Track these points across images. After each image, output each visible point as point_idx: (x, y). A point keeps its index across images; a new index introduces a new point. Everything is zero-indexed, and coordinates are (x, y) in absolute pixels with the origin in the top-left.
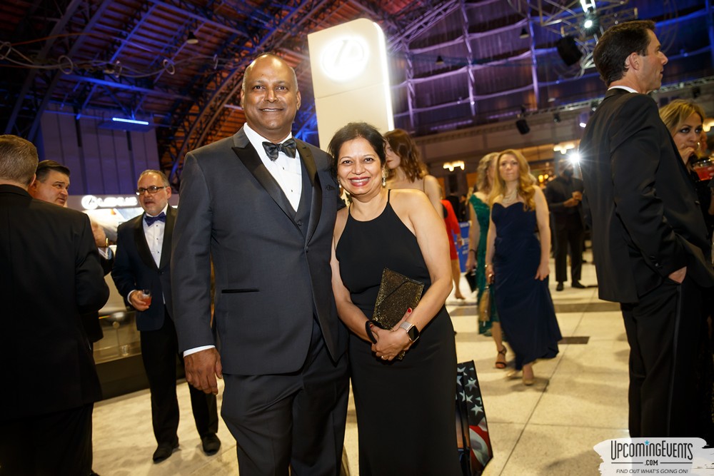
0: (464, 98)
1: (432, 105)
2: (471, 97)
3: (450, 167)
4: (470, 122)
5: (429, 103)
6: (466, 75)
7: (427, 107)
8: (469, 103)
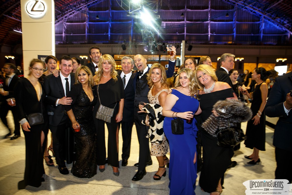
0: (106, 33)
1: (95, 33)
2: (109, 33)
3: (82, 57)
4: (108, 42)
5: (94, 32)
6: (108, 24)
7: (93, 33)
8: (108, 35)
